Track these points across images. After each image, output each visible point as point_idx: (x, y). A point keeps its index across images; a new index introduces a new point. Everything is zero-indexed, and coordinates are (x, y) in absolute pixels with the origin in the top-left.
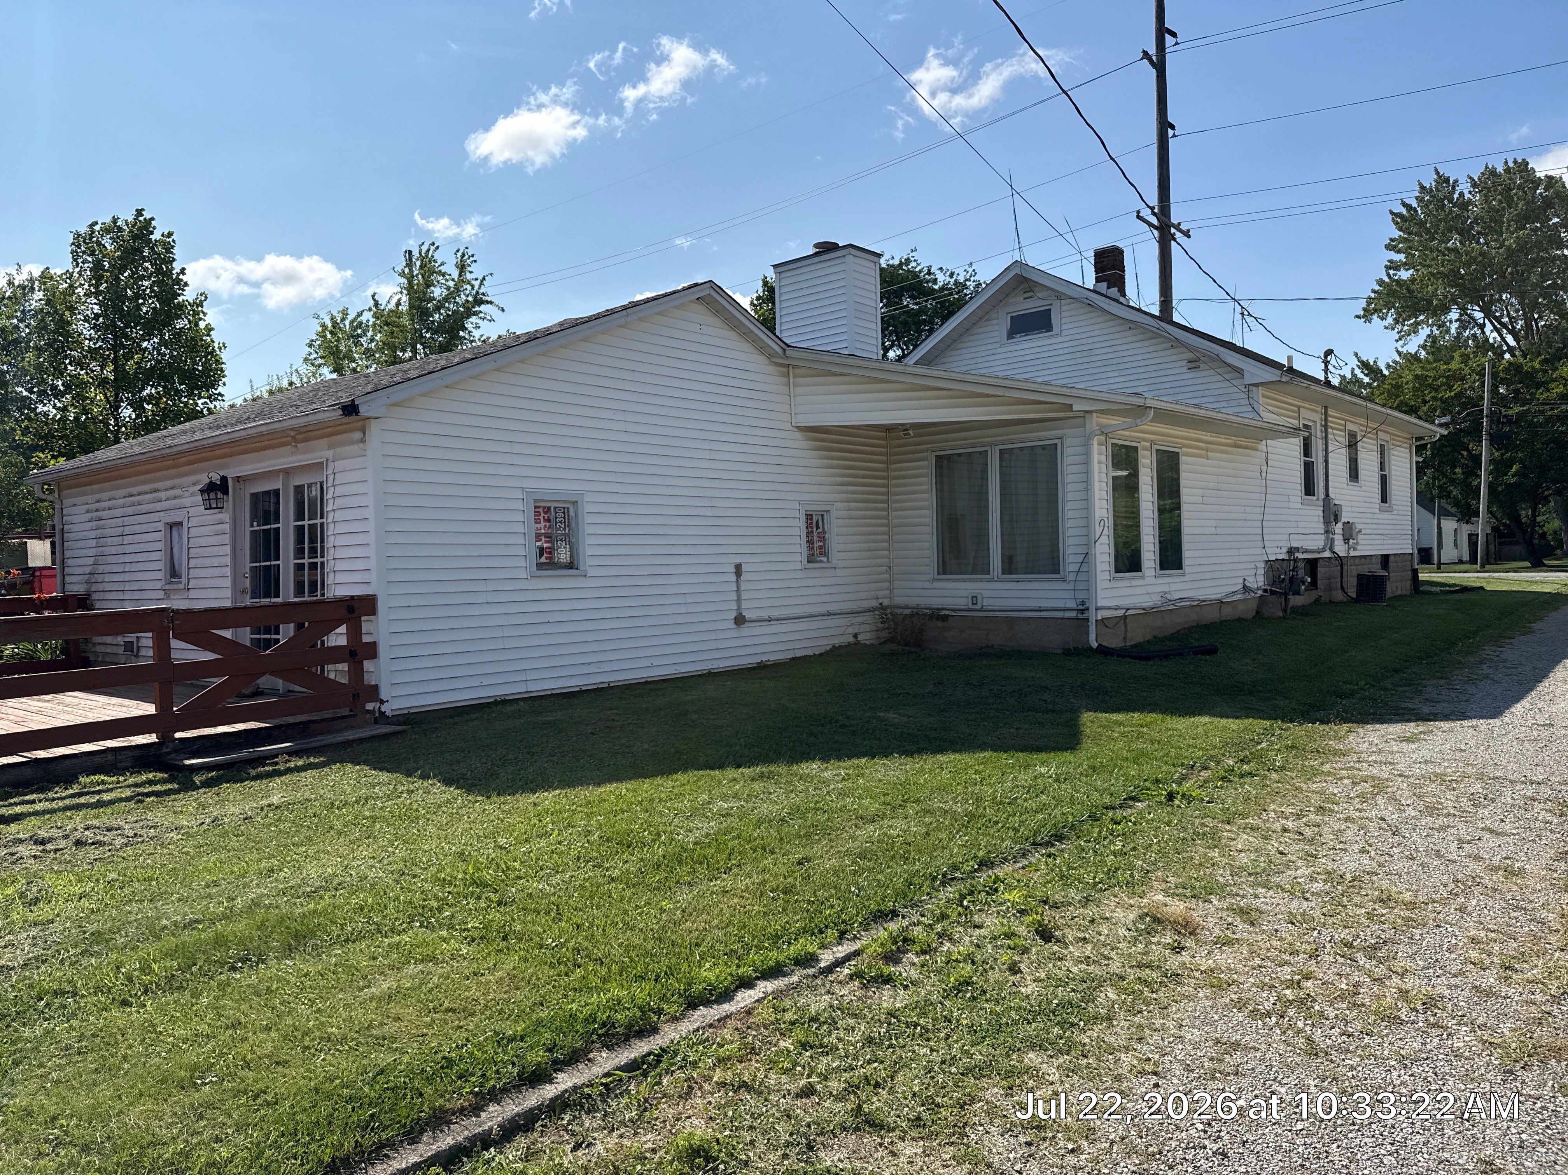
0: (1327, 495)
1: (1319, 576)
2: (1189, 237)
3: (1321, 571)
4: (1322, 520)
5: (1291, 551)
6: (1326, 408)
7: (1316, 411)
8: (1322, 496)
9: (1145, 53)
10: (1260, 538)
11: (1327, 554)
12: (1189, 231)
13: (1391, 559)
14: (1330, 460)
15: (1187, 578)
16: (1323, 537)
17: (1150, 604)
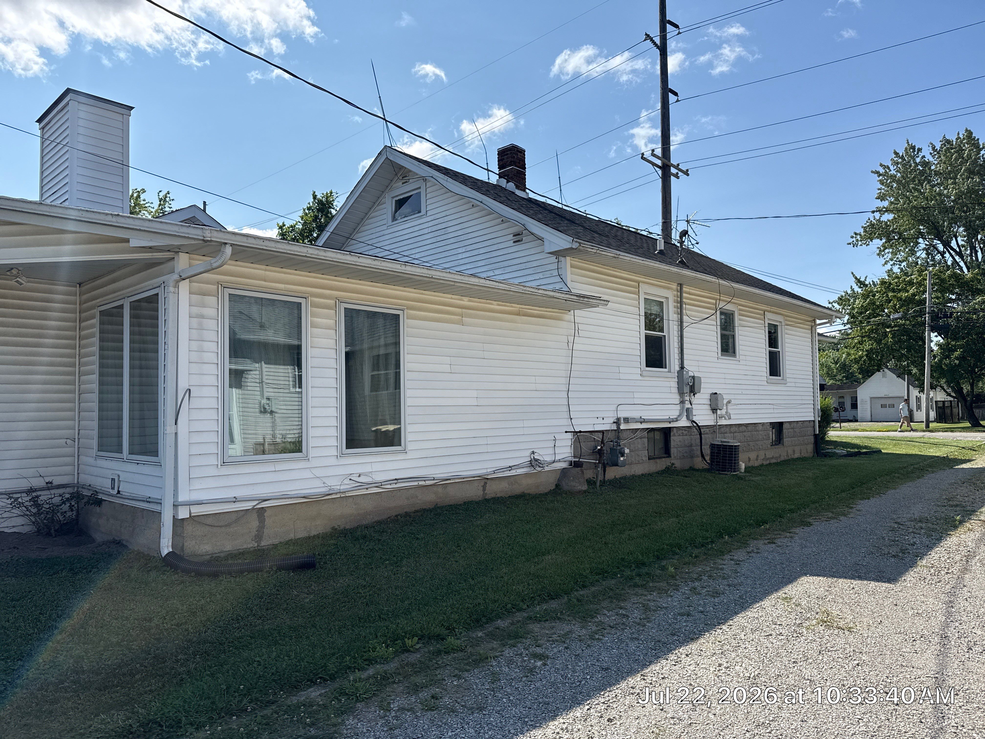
0: (682, 368)
1: (673, 444)
2: (688, 175)
3: (675, 440)
4: (676, 390)
5: (617, 422)
6: (681, 285)
7: (668, 288)
8: (676, 367)
9: (648, 37)
10: (566, 409)
11: (684, 423)
12: (687, 170)
13: (785, 426)
14: (685, 334)
15: (410, 455)
16: (678, 407)
17: (324, 490)
